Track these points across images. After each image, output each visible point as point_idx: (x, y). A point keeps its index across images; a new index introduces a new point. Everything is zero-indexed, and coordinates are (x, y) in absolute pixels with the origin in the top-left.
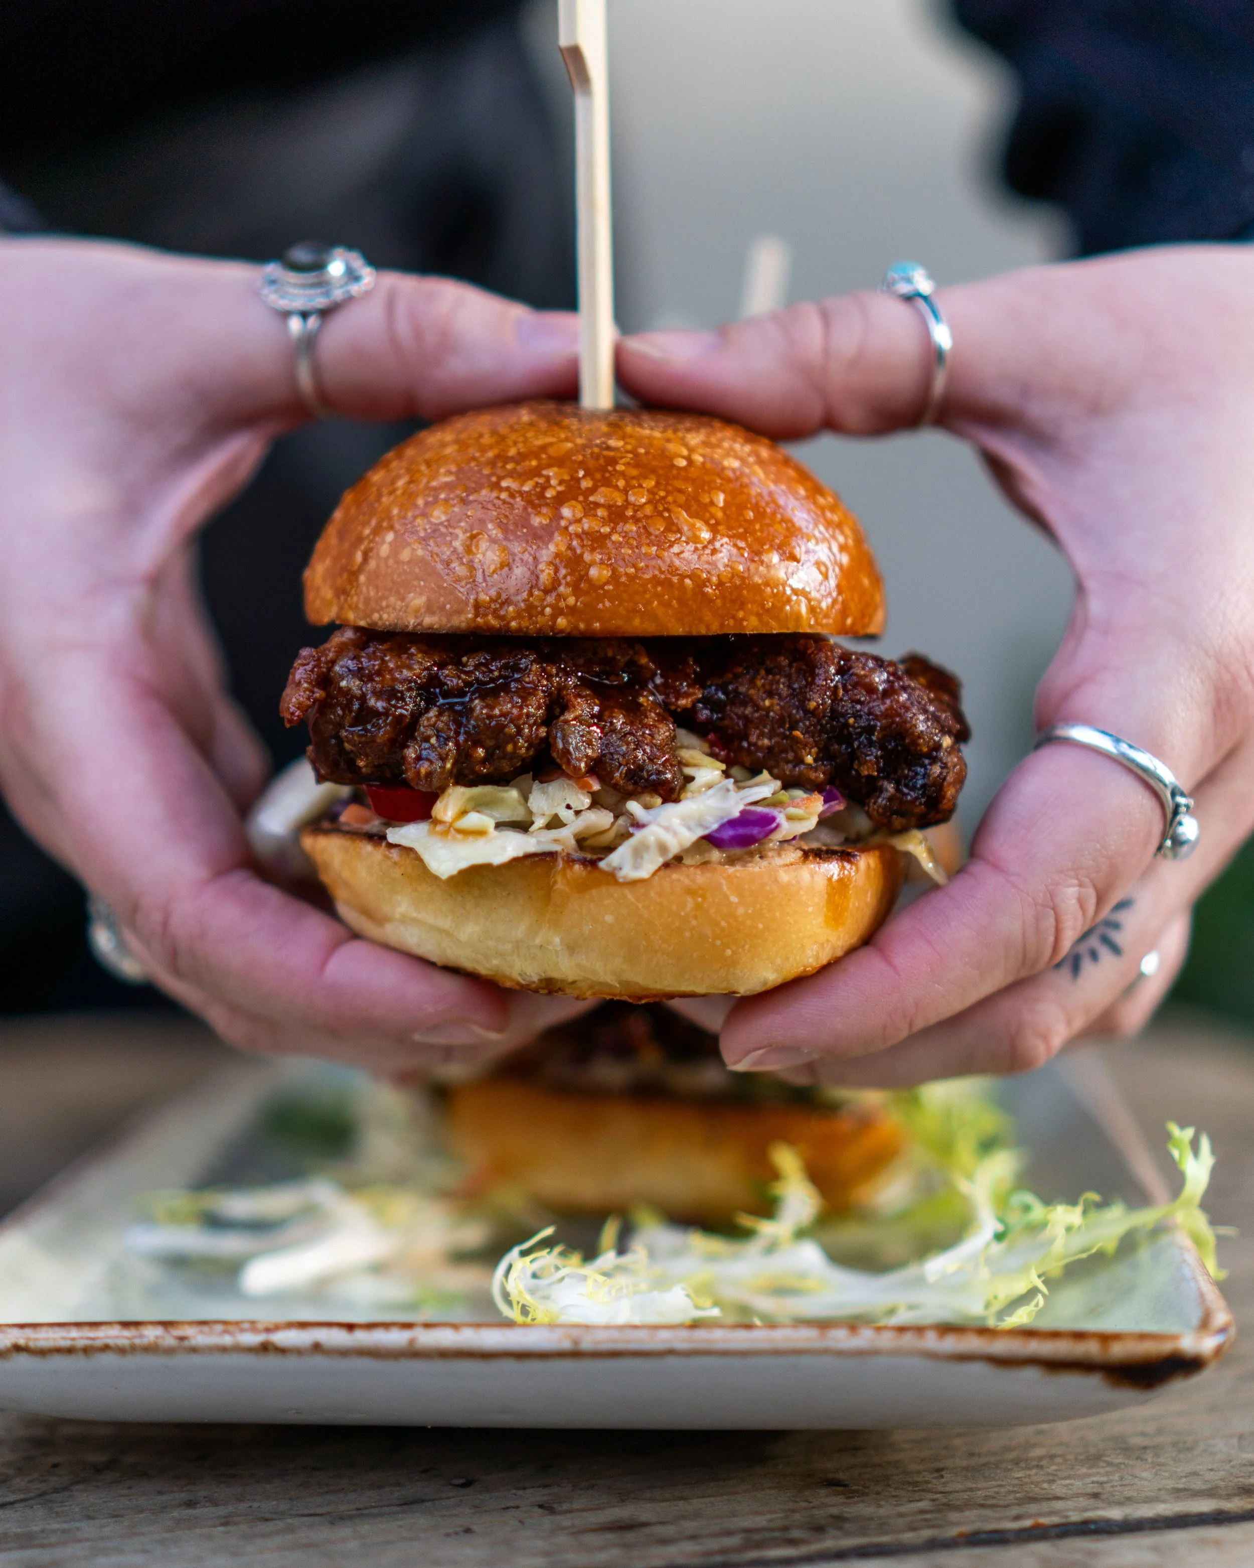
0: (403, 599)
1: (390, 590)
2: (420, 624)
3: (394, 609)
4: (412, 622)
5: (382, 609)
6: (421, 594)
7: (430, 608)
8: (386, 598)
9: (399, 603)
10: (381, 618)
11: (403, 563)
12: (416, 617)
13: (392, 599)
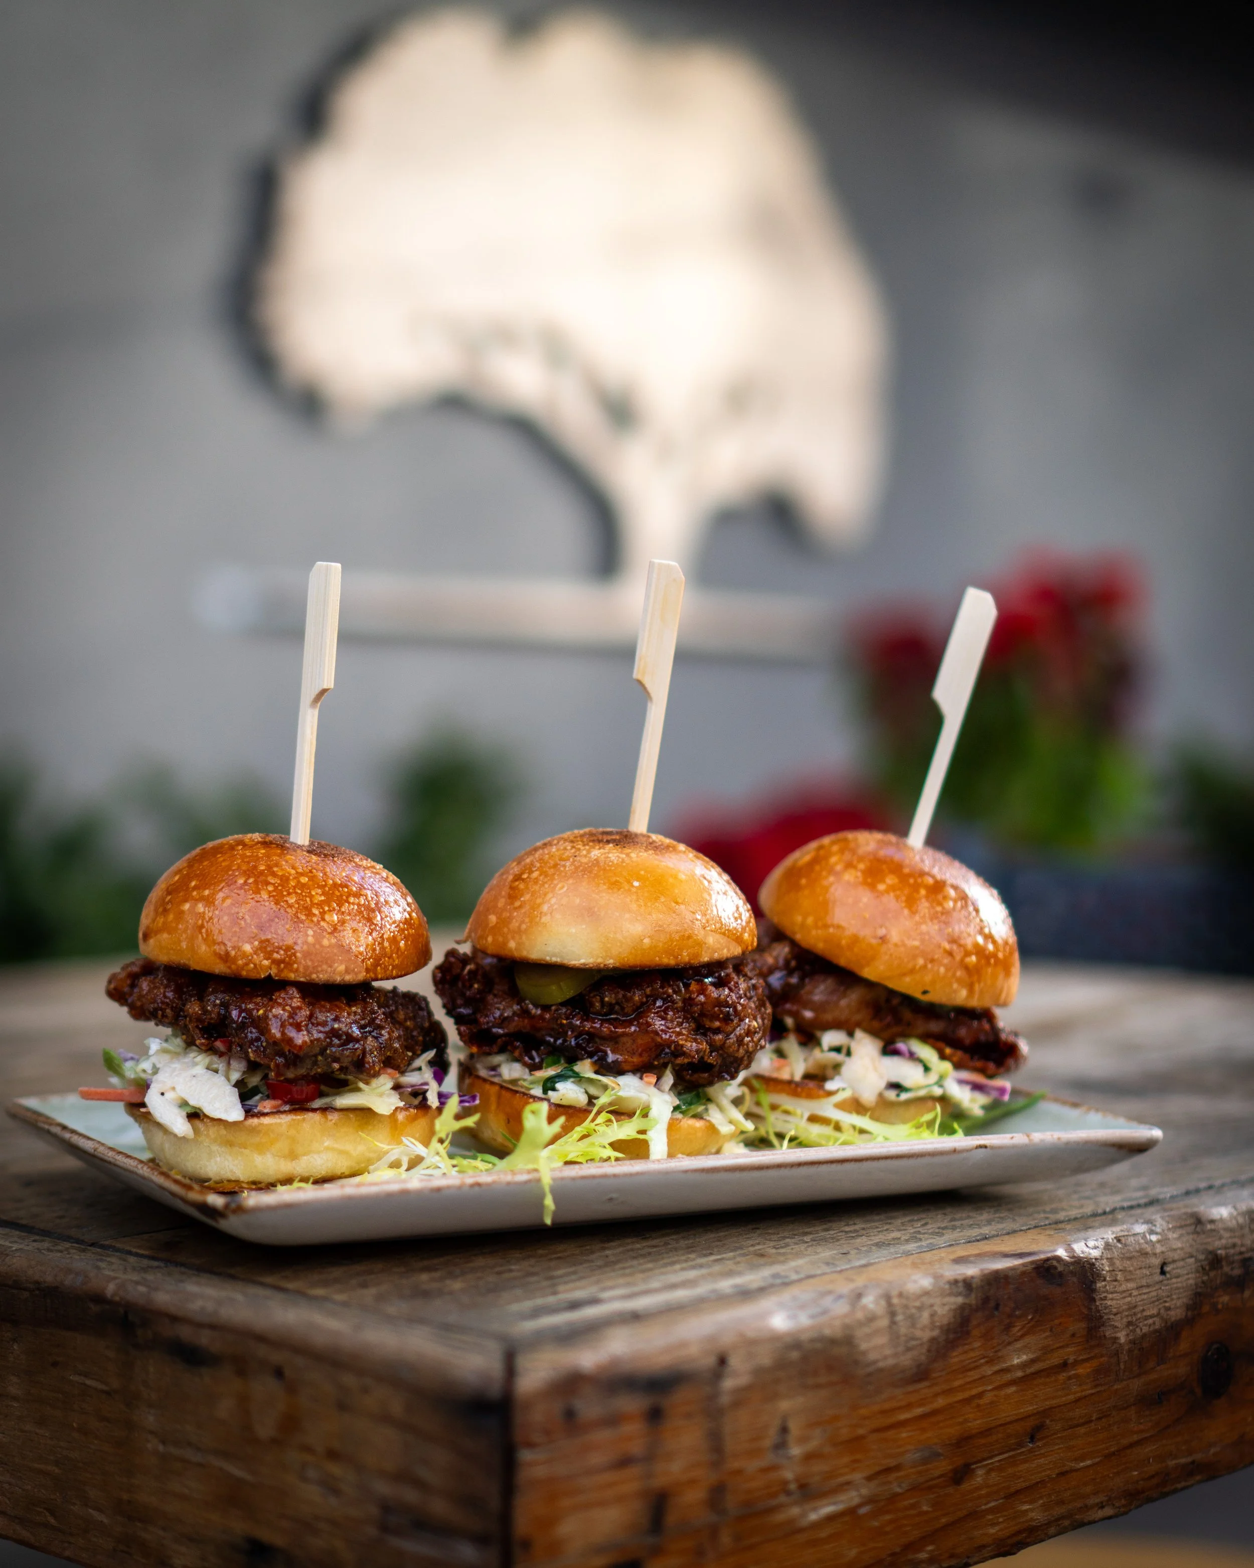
0: (331, 967)
1: (322, 962)
2: (343, 980)
3: (326, 972)
4: (338, 979)
5: (318, 972)
6: (341, 964)
7: (347, 971)
8: (321, 966)
9: (329, 969)
10: (318, 977)
11: (326, 947)
12: (341, 976)
13: (325, 967)
